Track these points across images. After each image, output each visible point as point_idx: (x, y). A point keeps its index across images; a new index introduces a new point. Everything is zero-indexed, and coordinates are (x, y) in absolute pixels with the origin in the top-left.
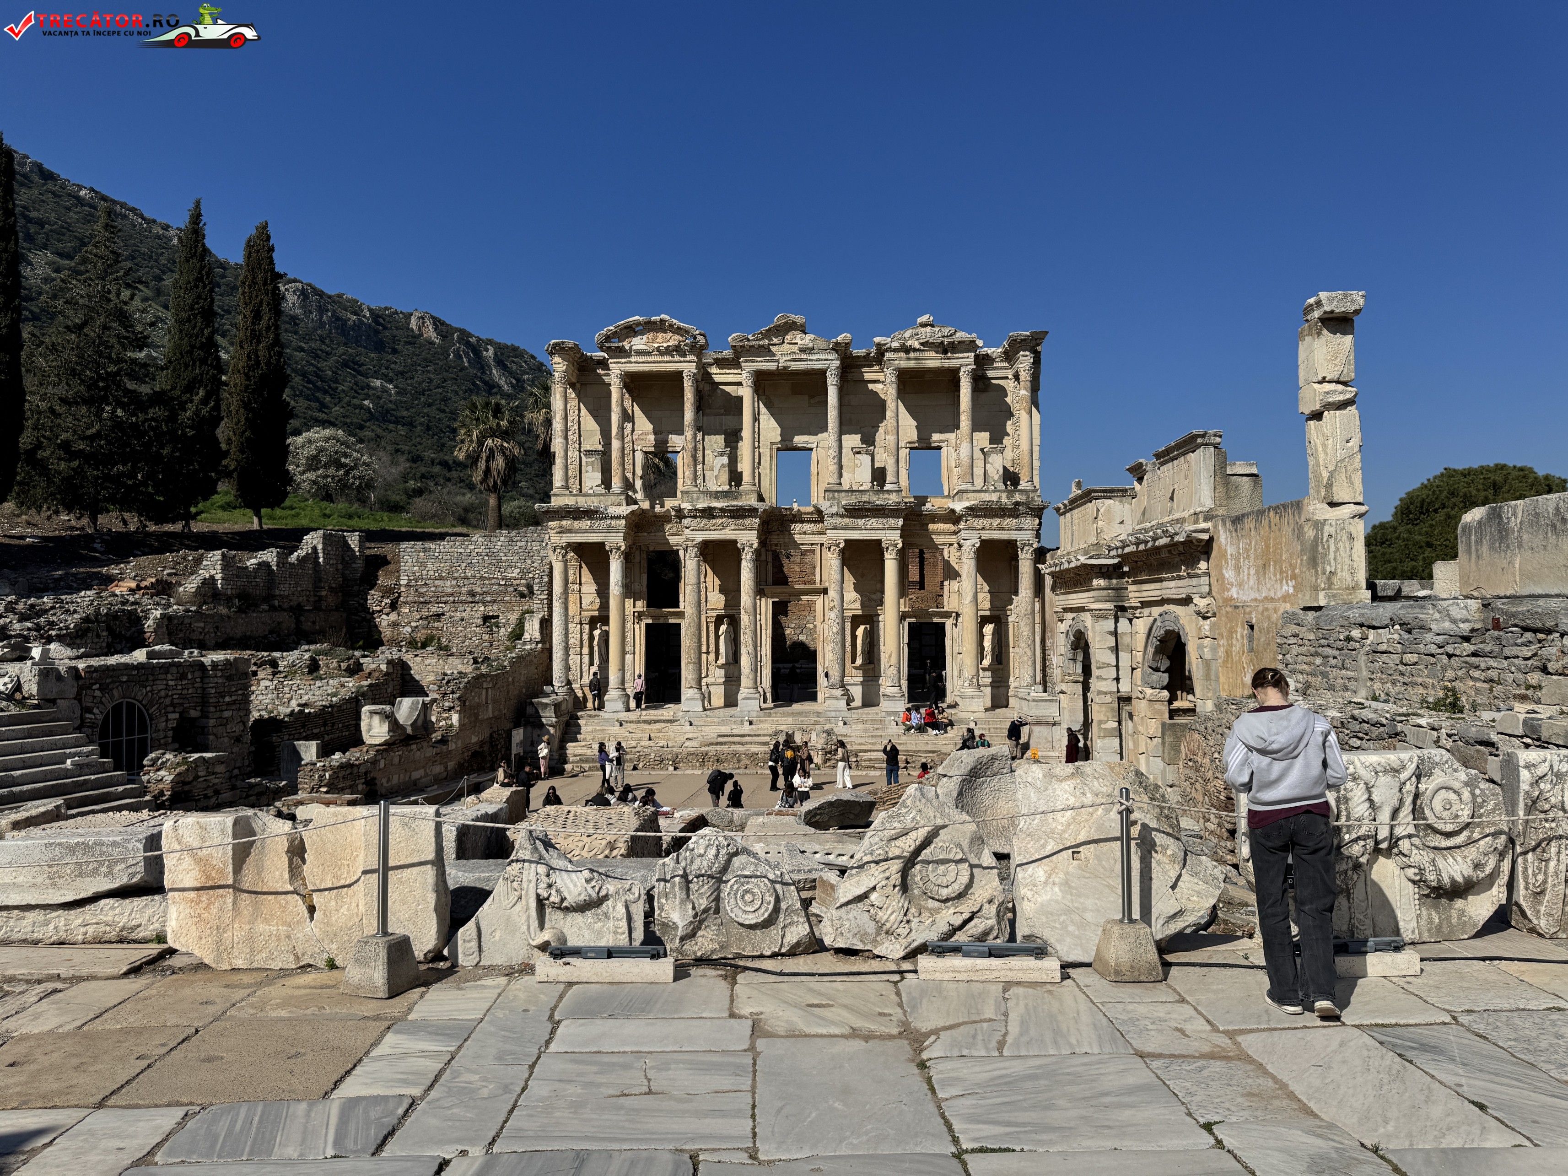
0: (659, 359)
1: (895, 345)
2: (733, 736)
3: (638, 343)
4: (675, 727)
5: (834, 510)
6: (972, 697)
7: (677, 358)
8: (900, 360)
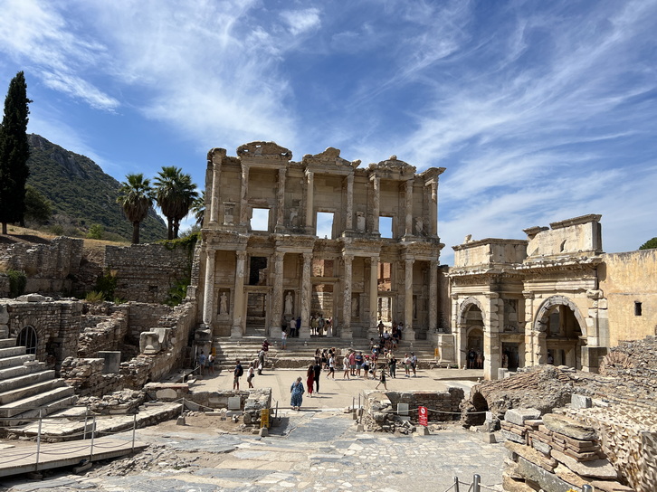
1: (380, 167)
3: (258, 153)
6: (410, 333)
8: (382, 175)
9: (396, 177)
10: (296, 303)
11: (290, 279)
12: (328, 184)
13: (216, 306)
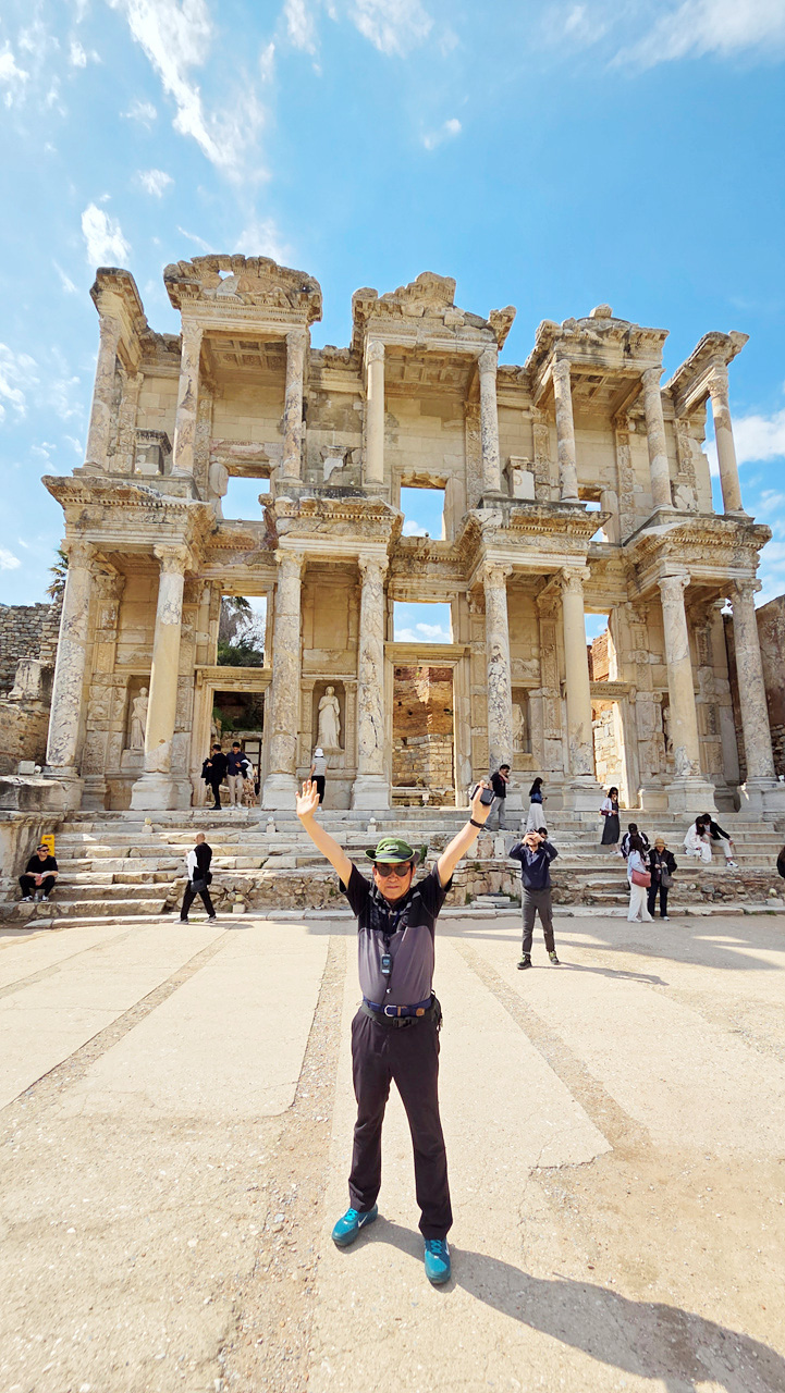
0: (257, 313)
1: (568, 332)
2: (352, 848)
3: (226, 291)
4: (251, 834)
5: (498, 521)
6: (700, 790)
7: (279, 315)
8: (574, 352)
9: (613, 358)
10: (348, 716)
11: (331, 652)
12: (425, 411)
13: (120, 726)
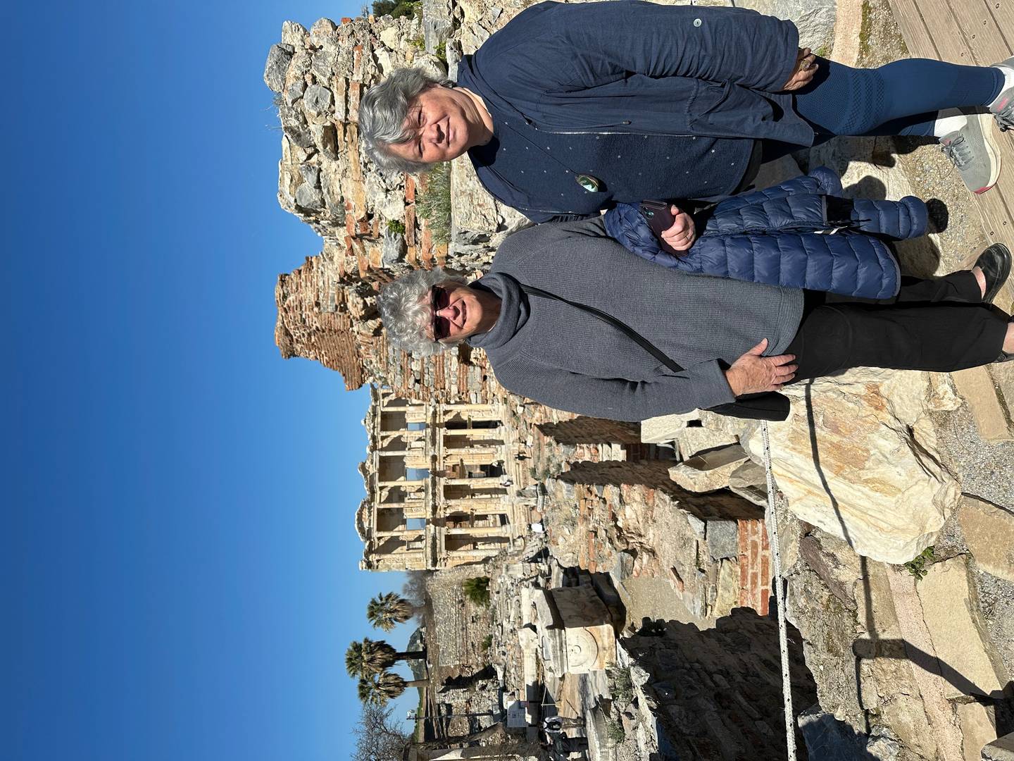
0: (372, 517)
1: (372, 431)
3: (366, 525)
7: (372, 509)
